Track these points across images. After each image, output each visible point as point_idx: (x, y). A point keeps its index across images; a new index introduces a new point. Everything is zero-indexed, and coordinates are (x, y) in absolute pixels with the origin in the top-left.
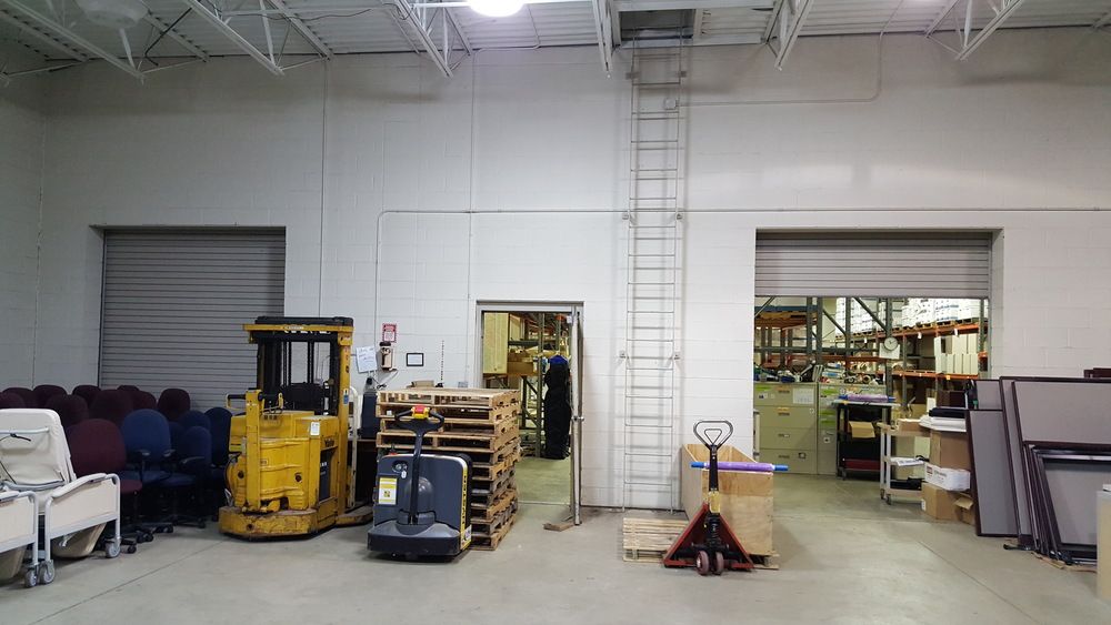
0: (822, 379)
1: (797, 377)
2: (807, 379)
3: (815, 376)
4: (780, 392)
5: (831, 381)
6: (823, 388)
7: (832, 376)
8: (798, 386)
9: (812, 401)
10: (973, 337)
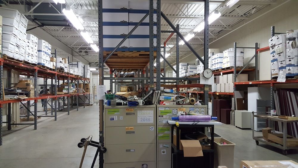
0: (160, 102)
1: (141, 101)
2: (148, 102)
3: (155, 100)
4: (127, 114)
5: (167, 104)
6: (161, 109)
7: (167, 99)
8: (142, 109)
9: (152, 121)
10: (230, 76)
